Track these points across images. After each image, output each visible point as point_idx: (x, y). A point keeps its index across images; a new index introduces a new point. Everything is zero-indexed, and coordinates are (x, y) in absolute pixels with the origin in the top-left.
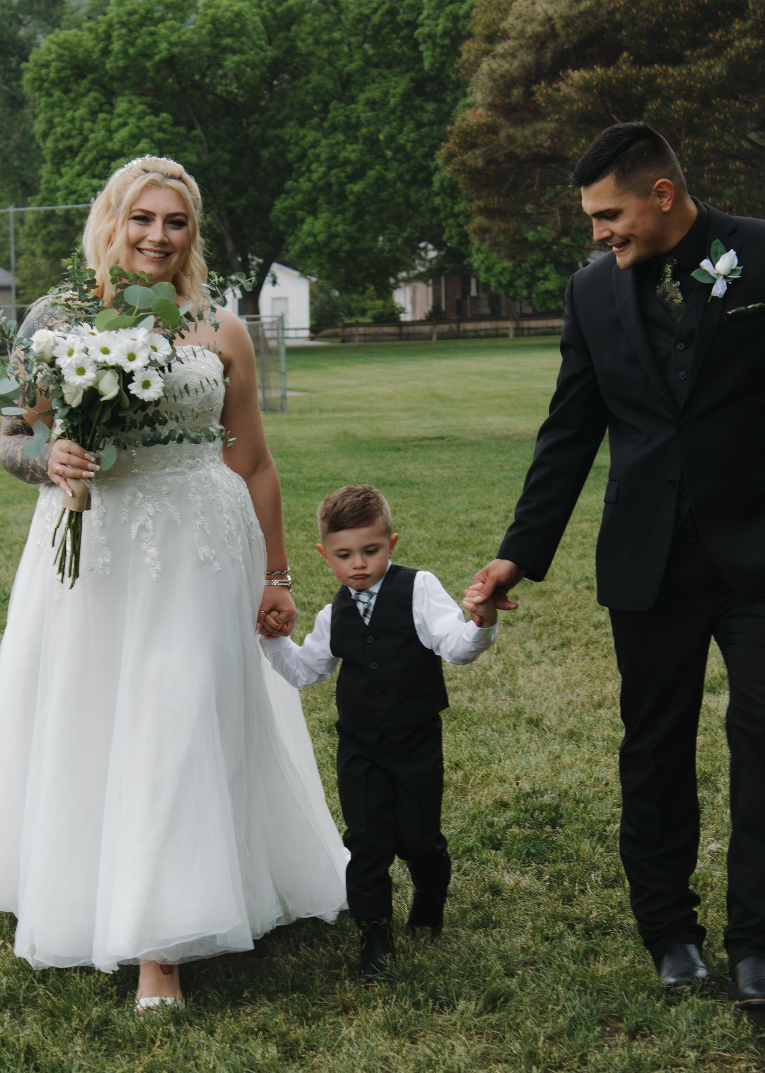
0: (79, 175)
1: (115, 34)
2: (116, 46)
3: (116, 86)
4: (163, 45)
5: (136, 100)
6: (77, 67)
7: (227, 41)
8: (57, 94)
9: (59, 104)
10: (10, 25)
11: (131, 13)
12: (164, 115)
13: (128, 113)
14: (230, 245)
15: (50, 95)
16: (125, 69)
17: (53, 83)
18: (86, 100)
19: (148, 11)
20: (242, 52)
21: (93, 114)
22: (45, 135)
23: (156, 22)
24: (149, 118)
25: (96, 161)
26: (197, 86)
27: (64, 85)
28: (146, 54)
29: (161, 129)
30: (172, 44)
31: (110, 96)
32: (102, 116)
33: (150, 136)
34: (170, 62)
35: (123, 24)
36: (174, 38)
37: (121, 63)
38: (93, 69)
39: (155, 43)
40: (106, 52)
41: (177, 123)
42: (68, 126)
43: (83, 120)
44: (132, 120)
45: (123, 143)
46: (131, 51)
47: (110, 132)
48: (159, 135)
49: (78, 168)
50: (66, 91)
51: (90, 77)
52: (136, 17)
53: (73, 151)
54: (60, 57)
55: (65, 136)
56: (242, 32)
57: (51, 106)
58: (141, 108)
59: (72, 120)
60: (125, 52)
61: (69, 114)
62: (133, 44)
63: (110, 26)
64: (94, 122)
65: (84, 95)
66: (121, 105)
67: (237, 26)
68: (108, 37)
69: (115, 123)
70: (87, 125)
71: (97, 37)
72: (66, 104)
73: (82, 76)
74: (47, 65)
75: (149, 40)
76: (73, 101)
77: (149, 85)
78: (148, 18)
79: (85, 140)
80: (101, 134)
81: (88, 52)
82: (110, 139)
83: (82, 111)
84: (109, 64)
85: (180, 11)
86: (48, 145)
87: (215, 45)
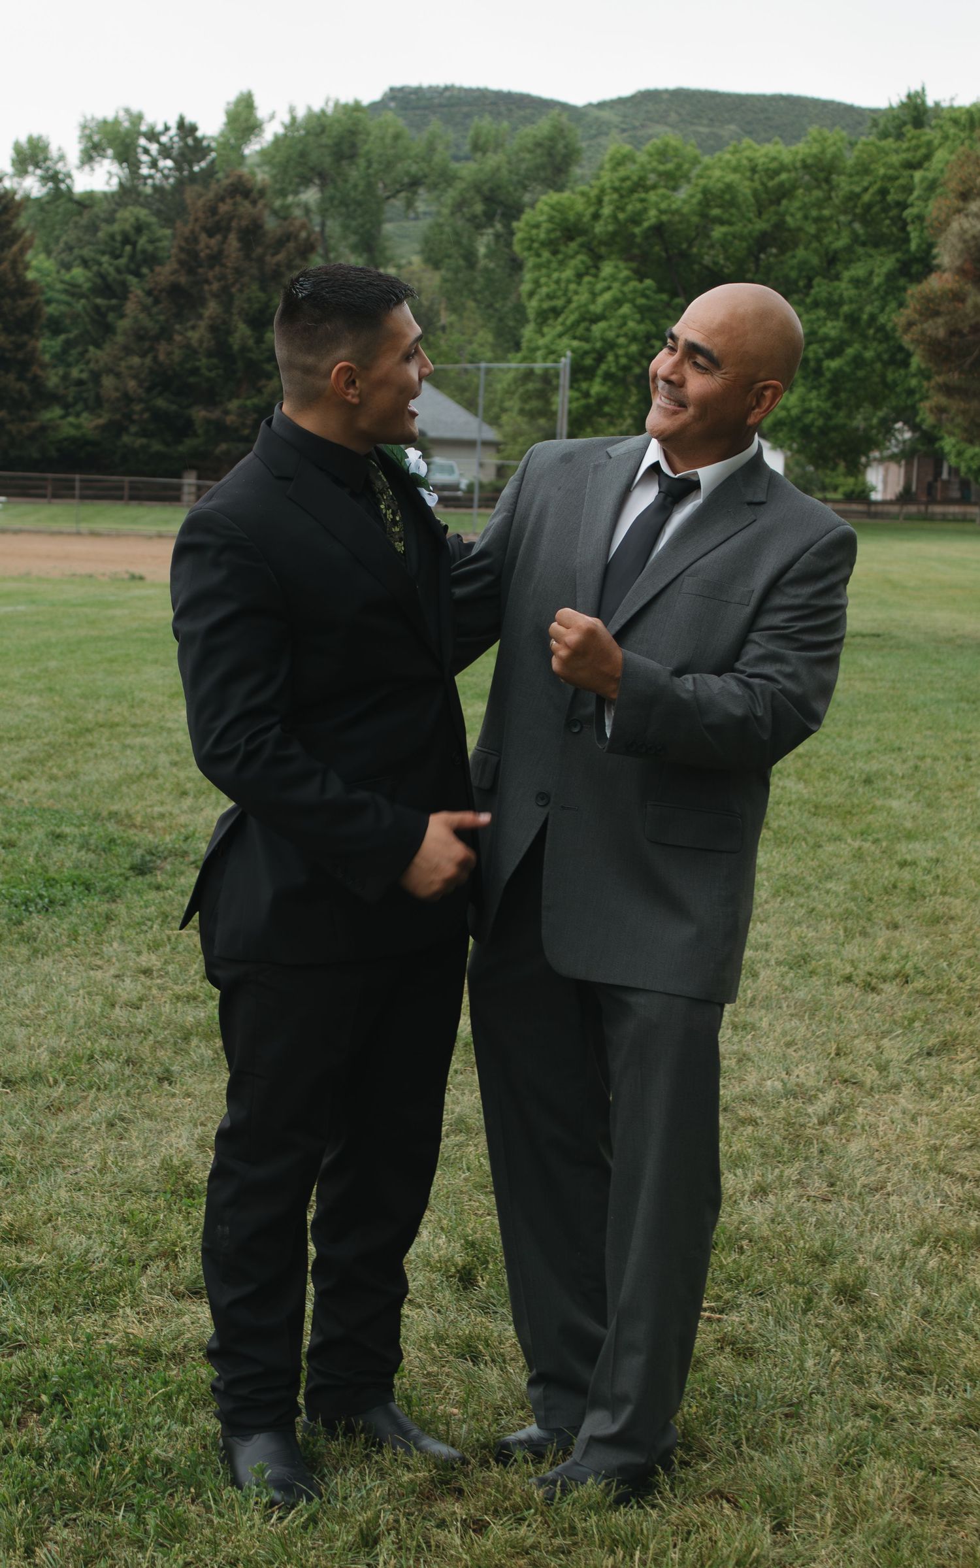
0: (560, 336)
1: (606, 199)
2: (606, 211)
3: (603, 250)
4: (653, 213)
5: (622, 265)
6: (568, 230)
7: (716, 212)
8: (546, 255)
9: (547, 265)
10: (516, 190)
11: (623, 179)
12: (648, 282)
13: (613, 278)
15: (538, 255)
16: (614, 234)
17: (544, 244)
18: (573, 263)
19: (642, 179)
20: (730, 223)
21: (579, 276)
22: (531, 294)
23: (647, 189)
24: (634, 284)
25: (576, 324)
26: (684, 255)
27: (552, 246)
28: (636, 220)
29: (644, 296)
30: (662, 212)
31: (597, 259)
32: (587, 279)
33: (632, 301)
34: (658, 230)
35: (615, 190)
36: (663, 206)
37: (611, 228)
38: (583, 232)
39: (645, 210)
40: (596, 216)
41: (660, 290)
42: (553, 286)
43: (569, 281)
44: (616, 285)
45: (607, 306)
46: (621, 216)
47: (594, 295)
48: (641, 301)
49: (559, 329)
50: (555, 253)
51: (580, 240)
52: (628, 183)
53: (556, 312)
54: (551, 219)
55: (550, 297)
56: (732, 203)
57: (538, 267)
58: (625, 273)
59: (558, 282)
60: (614, 217)
61: (555, 275)
62: (622, 209)
63: (602, 191)
64: (579, 284)
65: (572, 257)
66: (607, 269)
67: (727, 197)
68: (600, 202)
69: (600, 286)
70: (572, 287)
71: (589, 203)
72: (554, 265)
73: (571, 239)
74: (537, 226)
75: (639, 206)
76: (562, 263)
77: (636, 251)
78: (640, 185)
79: (569, 301)
80: (584, 297)
81: (580, 216)
82: (593, 301)
83: (568, 273)
84: (599, 228)
85: (672, 179)
86: (532, 305)
87: (704, 215)
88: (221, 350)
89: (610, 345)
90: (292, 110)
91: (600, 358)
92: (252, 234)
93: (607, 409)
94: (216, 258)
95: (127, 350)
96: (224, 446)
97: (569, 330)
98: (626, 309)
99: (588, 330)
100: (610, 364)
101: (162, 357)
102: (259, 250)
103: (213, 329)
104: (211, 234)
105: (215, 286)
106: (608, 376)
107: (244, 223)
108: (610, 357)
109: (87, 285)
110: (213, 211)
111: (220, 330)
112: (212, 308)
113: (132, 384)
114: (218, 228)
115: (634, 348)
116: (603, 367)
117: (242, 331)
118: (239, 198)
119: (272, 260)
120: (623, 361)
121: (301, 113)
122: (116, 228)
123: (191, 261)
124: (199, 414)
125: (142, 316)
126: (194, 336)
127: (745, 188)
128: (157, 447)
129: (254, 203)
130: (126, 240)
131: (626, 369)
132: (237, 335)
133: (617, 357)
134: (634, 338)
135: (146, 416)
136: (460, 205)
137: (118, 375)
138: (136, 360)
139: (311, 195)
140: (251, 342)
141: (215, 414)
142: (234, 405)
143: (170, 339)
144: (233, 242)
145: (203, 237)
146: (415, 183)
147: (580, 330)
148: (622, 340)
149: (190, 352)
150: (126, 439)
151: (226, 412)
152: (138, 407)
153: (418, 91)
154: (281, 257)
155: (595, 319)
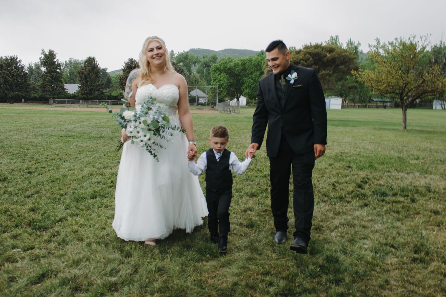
0: (216, 83)
1: (222, 65)
3: (222, 71)
4: (228, 66)
5: (224, 73)
10: (209, 63)
11: (224, 62)
12: (228, 76)
14: (235, 93)
15: (213, 72)
16: (223, 69)
20: (238, 68)
21: (219, 75)
22: (212, 77)
24: (226, 76)
25: (218, 81)
26: (232, 72)
27: (215, 71)
28: (226, 67)
31: (221, 73)
34: (229, 69)
36: (230, 65)
38: (219, 69)
40: (221, 67)
43: (217, 75)
44: (224, 76)
47: (221, 77)
48: (227, 78)
53: (216, 80)
54: (215, 67)
55: (215, 78)
57: (213, 74)
60: (223, 67)
61: (215, 75)
63: (221, 63)
65: (218, 72)
66: (222, 74)
67: (238, 64)
71: (220, 65)
73: (217, 70)
74: (213, 68)
75: (226, 65)
76: (216, 73)
77: (226, 71)
78: (226, 63)
79: (217, 78)
80: (219, 78)
81: (218, 67)
84: (221, 69)
85: (231, 62)
86: (212, 79)
87: (235, 67)
89: (223, 84)
90: (179, 53)
91: (222, 85)
98: (225, 79)
99: (220, 82)
100: (223, 86)
106: (223, 88)
115: (226, 84)
121: (180, 53)
127: (240, 63)
131: (225, 87)
136: (202, 65)
139: (181, 64)
146: (196, 62)
153: (194, 49)
155: (221, 80)
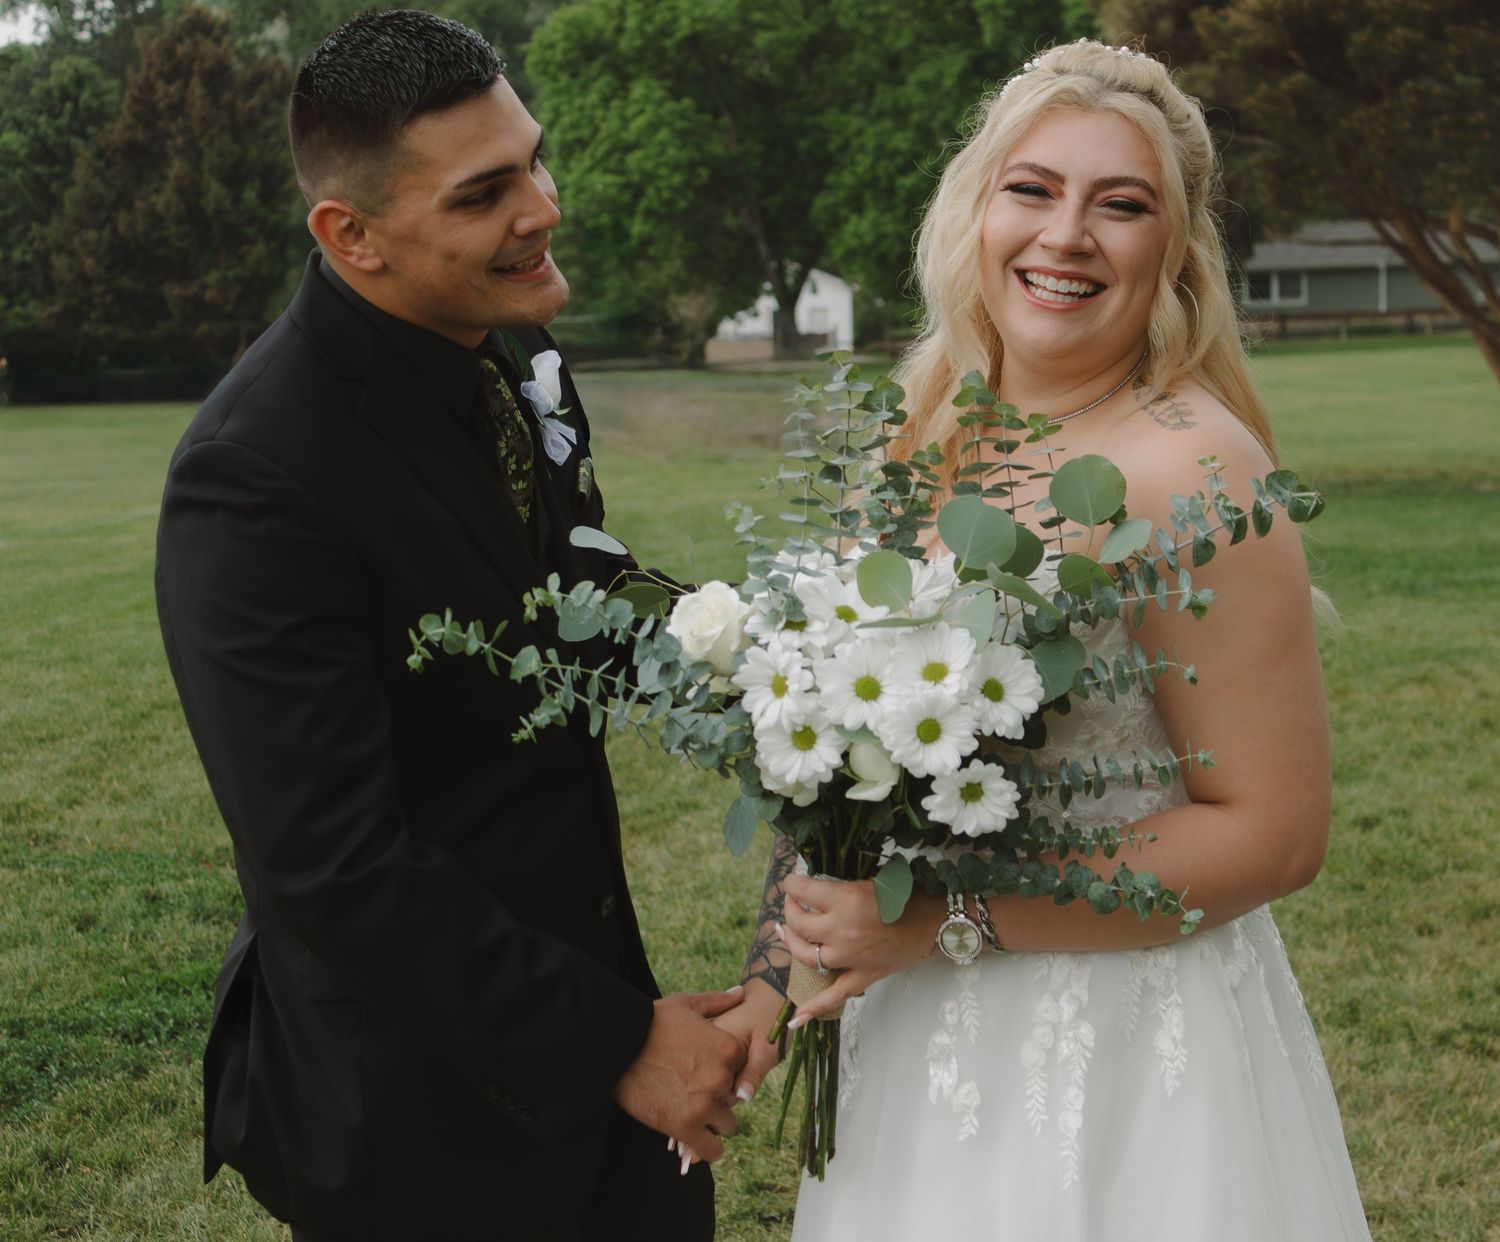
0: (590, 170)
1: (630, 10)
2: (631, 23)
3: (631, 69)
4: (685, 22)
5: (654, 84)
6: (588, 48)
7: (757, 16)
8: (564, 79)
9: (566, 90)
12: (687, 102)
13: (646, 99)
14: (763, 249)
15: (555, 80)
16: (642, 50)
17: (561, 67)
18: (597, 85)
20: (775, 28)
21: (606, 101)
24: (670, 106)
25: (608, 154)
26: (724, 68)
27: (572, 67)
28: (665, 32)
29: (684, 118)
30: (695, 20)
31: (624, 80)
32: (615, 103)
33: (669, 124)
34: (693, 41)
36: (697, 13)
37: (638, 42)
38: (606, 50)
39: (675, 20)
40: (620, 30)
41: (701, 110)
42: (576, 115)
43: (594, 107)
44: (650, 107)
45: (641, 133)
46: (649, 28)
47: (625, 121)
48: (680, 124)
49: (587, 162)
50: (574, 75)
51: (602, 59)
53: (582, 143)
54: (567, 37)
55: (575, 126)
57: (557, 92)
58: (659, 93)
59: (581, 108)
60: (640, 29)
61: (578, 102)
62: (650, 20)
64: (607, 109)
65: (595, 79)
66: (638, 90)
68: (622, 13)
69: (632, 110)
70: (599, 113)
71: (610, 15)
72: (575, 90)
73: (592, 58)
74: (551, 46)
75: (668, 15)
76: (584, 88)
77: (669, 67)
79: (596, 130)
80: (614, 124)
81: (600, 31)
82: (625, 128)
83: (593, 98)
84: (624, 44)
87: (744, 21)
88: (193, 212)
89: (650, 177)
91: (638, 192)
92: (218, 77)
93: (652, 251)
94: (179, 107)
95: (80, 224)
96: (204, 328)
97: (599, 164)
98: (663, 135)
99: (622, 161)
100: (650, 199)
101: (122, 228)
102: (227, 96)
103: (181, 190)
104: (169, 81)
105: (180, 141)
106: (650, 213)
107: (208, 65)
108: (651, 191)
109: (23, 152)
110: (169, 52)
111: (190, 192)
112: (177, 167)
113: (89, 263)
114: (177, 72)
115: (677, 179)
116: (643, 204)
117: (215, 192)
118: (199, 37)
119: (245, 106)
120: (666, 194)
122: (52, 81)
123: (147, 112)
124: (173, 291)
125: (95, 182)
126: (159, 201)
128: (124, 333)
129: (218, 41)
130: (65, 96)
131: (670, 203)
132: (211, 195)
133: (658, 190)
134: (676, 167)
135: (108, 298)
137: (71, 253)
138: (91, 235)
139: (278, 31)
140: (227, 203)
141: (193, 289)
142: (212, 277)
143: (130, 208)
144: (196, 88)
145: (161, 87)
147: (612, 163)
148: (663, 171)
149: (156, 219)
150: (86, 327)
151: (204, 287)
152: (98, 289)
154: (255, 101)
155: (629, 148)
